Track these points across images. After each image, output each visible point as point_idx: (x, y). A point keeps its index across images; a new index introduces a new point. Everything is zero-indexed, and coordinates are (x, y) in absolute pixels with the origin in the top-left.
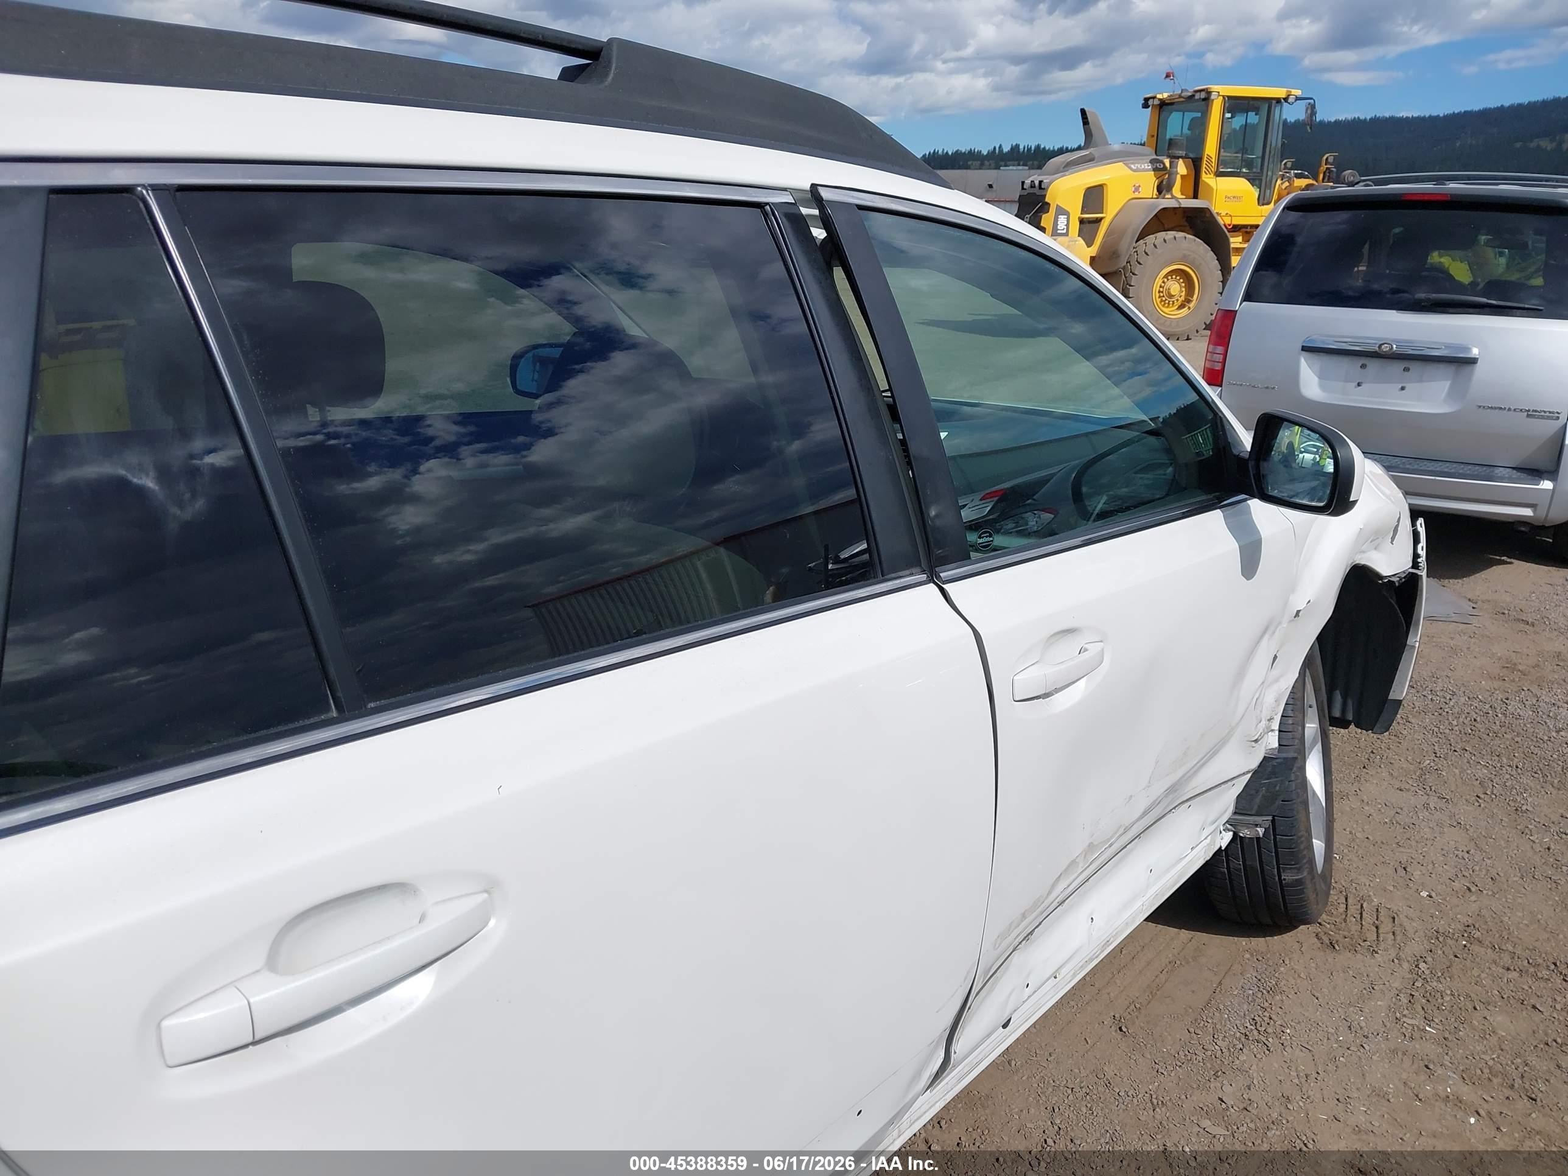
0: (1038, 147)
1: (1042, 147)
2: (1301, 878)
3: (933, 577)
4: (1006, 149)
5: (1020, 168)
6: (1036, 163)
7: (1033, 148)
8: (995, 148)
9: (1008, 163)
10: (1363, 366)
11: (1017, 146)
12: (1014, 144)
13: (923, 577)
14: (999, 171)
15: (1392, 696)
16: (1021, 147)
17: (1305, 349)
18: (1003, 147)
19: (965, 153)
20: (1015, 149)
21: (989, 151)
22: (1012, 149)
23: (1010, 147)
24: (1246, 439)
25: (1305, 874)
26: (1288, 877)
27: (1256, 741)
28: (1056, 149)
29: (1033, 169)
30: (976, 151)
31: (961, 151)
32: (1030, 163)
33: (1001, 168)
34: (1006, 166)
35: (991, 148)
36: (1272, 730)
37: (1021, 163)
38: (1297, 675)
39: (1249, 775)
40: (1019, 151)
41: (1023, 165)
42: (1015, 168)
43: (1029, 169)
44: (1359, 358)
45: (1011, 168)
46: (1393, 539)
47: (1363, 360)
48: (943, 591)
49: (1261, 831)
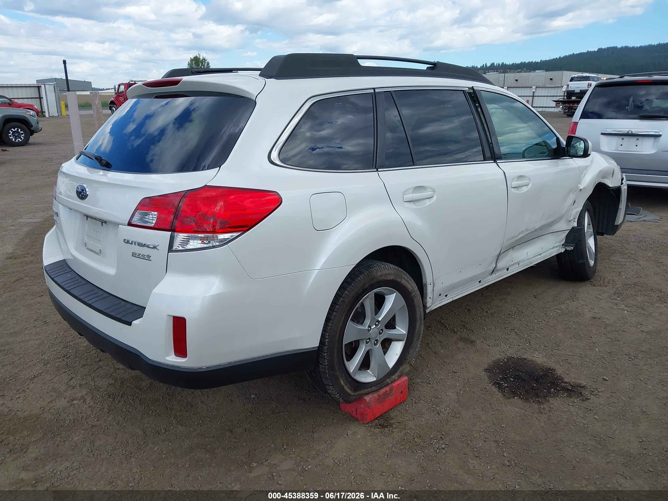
0: (503, 63)
1: (505, 63)
2: (584, 262)
3: (495, 162)
4: (488, 65)
5: (495, 73)
6: (502, 70)
7: (500, 64)
8: (483, 65)
9: (490, 71)
10: (623, 139)
11: (493, 63)
12: (492, 63)
13: (493, 161)
14: (486, 75)
15: (615, 224)
16: (495, 64)
17: (602, 134)
18: (487, 64)
19: (470, 67)
20: (492, 65)
21: (481, 66)
22: (491, 64)
23: (490, 64)
24: (564, 143)
25: (585, 261)
26: (580, 261)
27: (570, 221)
28: (511, 64)
29: (501, 73)
30: (475, 66)
31: (468, 67)
32: (499, 71)
33: (487, 73)
34: (488, 72)
35: (482, 65)
36: (575, 222)
37: (495, 71)
38: (582, 208)
39: (568, 231)
40: (494, 66)
41: (496, 72)
42: (492, 73)
43: (499, 73)
44: (621, 136)
45: (491, 73)
46: (612, 176)
47: (623, 137)
48: (497, 164)
49: (572, 248)
